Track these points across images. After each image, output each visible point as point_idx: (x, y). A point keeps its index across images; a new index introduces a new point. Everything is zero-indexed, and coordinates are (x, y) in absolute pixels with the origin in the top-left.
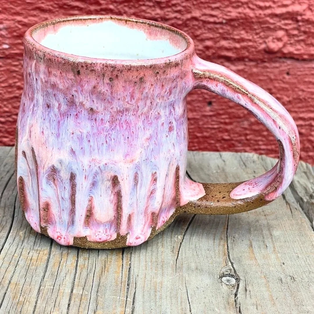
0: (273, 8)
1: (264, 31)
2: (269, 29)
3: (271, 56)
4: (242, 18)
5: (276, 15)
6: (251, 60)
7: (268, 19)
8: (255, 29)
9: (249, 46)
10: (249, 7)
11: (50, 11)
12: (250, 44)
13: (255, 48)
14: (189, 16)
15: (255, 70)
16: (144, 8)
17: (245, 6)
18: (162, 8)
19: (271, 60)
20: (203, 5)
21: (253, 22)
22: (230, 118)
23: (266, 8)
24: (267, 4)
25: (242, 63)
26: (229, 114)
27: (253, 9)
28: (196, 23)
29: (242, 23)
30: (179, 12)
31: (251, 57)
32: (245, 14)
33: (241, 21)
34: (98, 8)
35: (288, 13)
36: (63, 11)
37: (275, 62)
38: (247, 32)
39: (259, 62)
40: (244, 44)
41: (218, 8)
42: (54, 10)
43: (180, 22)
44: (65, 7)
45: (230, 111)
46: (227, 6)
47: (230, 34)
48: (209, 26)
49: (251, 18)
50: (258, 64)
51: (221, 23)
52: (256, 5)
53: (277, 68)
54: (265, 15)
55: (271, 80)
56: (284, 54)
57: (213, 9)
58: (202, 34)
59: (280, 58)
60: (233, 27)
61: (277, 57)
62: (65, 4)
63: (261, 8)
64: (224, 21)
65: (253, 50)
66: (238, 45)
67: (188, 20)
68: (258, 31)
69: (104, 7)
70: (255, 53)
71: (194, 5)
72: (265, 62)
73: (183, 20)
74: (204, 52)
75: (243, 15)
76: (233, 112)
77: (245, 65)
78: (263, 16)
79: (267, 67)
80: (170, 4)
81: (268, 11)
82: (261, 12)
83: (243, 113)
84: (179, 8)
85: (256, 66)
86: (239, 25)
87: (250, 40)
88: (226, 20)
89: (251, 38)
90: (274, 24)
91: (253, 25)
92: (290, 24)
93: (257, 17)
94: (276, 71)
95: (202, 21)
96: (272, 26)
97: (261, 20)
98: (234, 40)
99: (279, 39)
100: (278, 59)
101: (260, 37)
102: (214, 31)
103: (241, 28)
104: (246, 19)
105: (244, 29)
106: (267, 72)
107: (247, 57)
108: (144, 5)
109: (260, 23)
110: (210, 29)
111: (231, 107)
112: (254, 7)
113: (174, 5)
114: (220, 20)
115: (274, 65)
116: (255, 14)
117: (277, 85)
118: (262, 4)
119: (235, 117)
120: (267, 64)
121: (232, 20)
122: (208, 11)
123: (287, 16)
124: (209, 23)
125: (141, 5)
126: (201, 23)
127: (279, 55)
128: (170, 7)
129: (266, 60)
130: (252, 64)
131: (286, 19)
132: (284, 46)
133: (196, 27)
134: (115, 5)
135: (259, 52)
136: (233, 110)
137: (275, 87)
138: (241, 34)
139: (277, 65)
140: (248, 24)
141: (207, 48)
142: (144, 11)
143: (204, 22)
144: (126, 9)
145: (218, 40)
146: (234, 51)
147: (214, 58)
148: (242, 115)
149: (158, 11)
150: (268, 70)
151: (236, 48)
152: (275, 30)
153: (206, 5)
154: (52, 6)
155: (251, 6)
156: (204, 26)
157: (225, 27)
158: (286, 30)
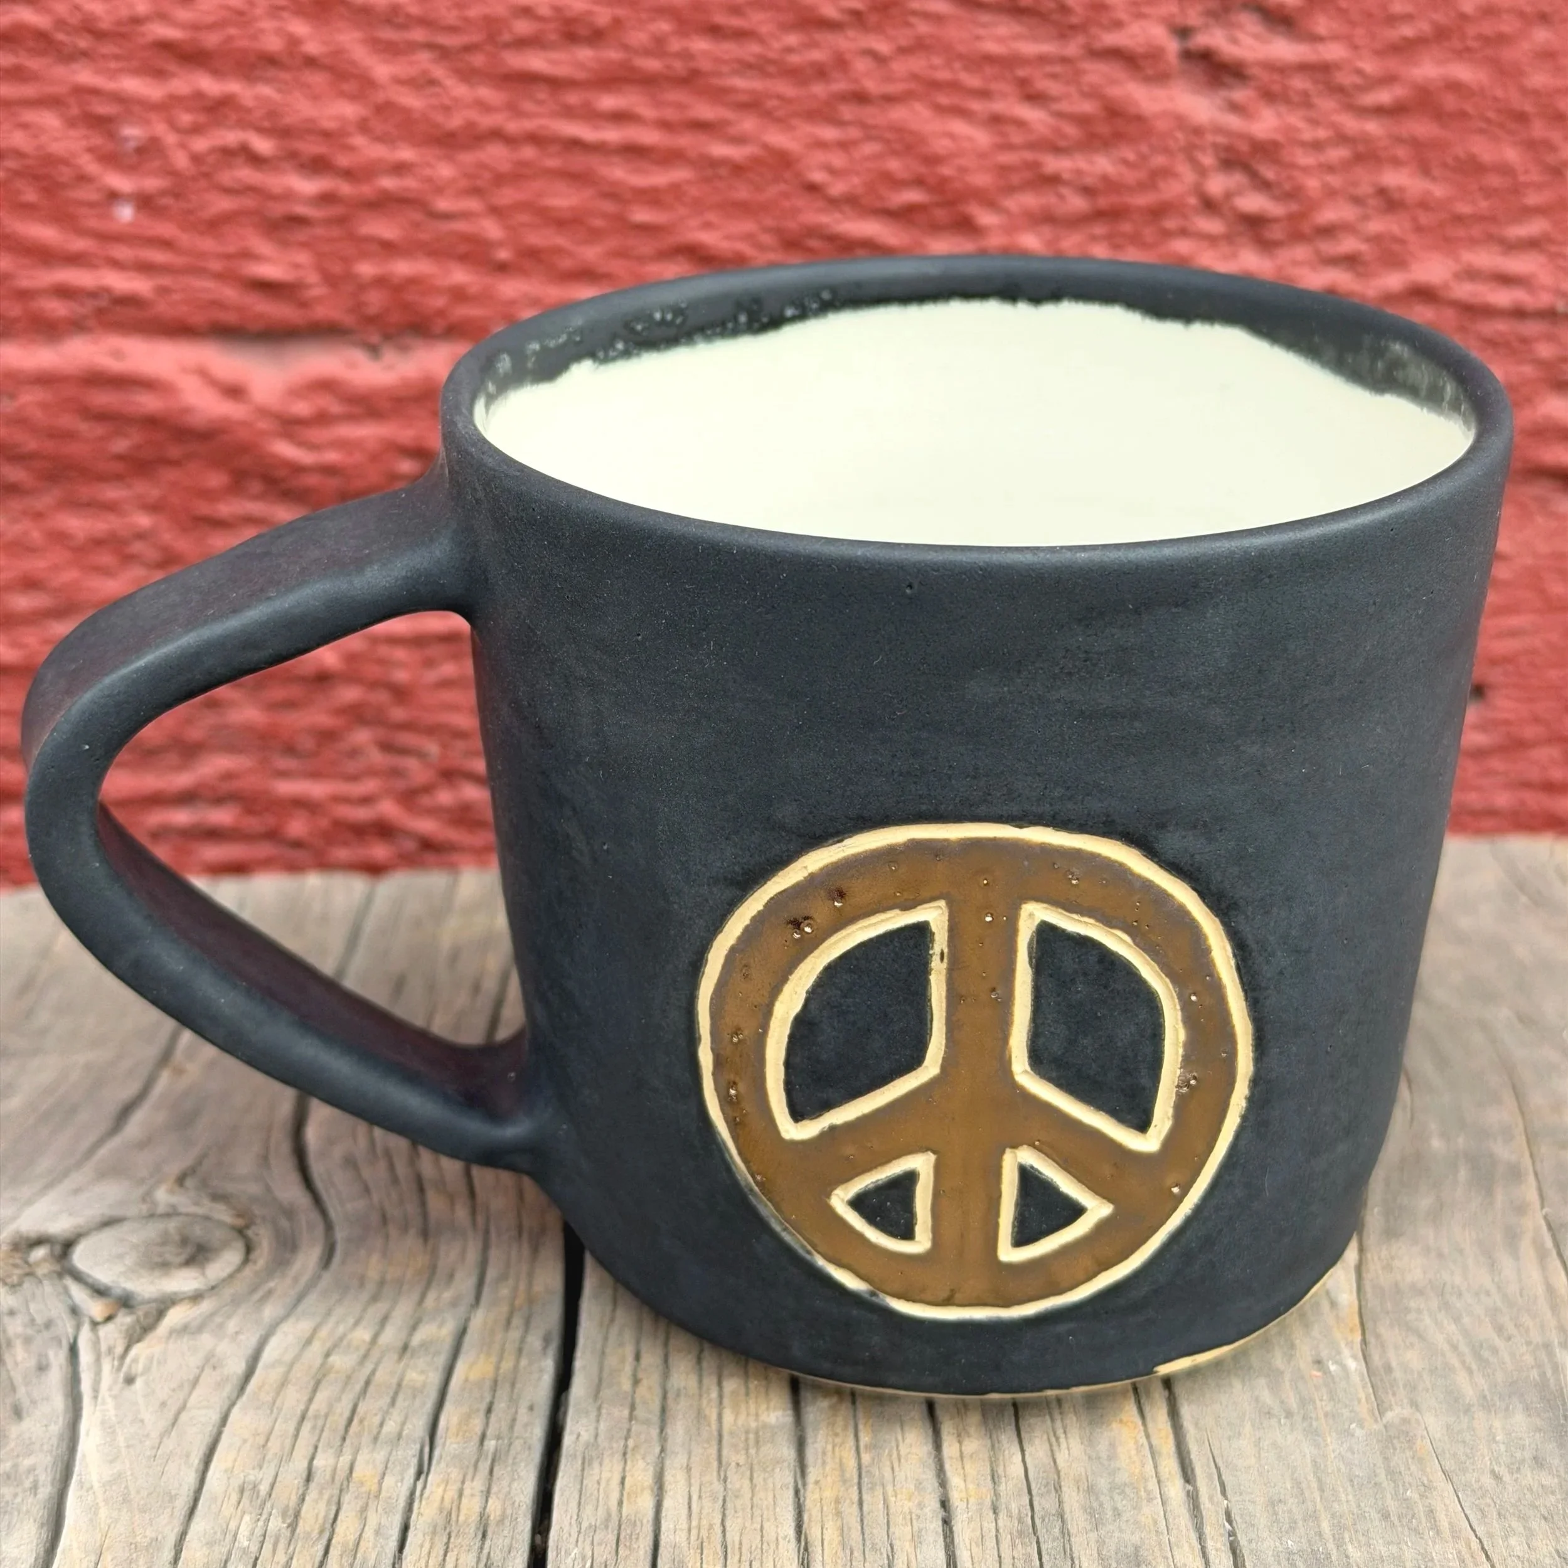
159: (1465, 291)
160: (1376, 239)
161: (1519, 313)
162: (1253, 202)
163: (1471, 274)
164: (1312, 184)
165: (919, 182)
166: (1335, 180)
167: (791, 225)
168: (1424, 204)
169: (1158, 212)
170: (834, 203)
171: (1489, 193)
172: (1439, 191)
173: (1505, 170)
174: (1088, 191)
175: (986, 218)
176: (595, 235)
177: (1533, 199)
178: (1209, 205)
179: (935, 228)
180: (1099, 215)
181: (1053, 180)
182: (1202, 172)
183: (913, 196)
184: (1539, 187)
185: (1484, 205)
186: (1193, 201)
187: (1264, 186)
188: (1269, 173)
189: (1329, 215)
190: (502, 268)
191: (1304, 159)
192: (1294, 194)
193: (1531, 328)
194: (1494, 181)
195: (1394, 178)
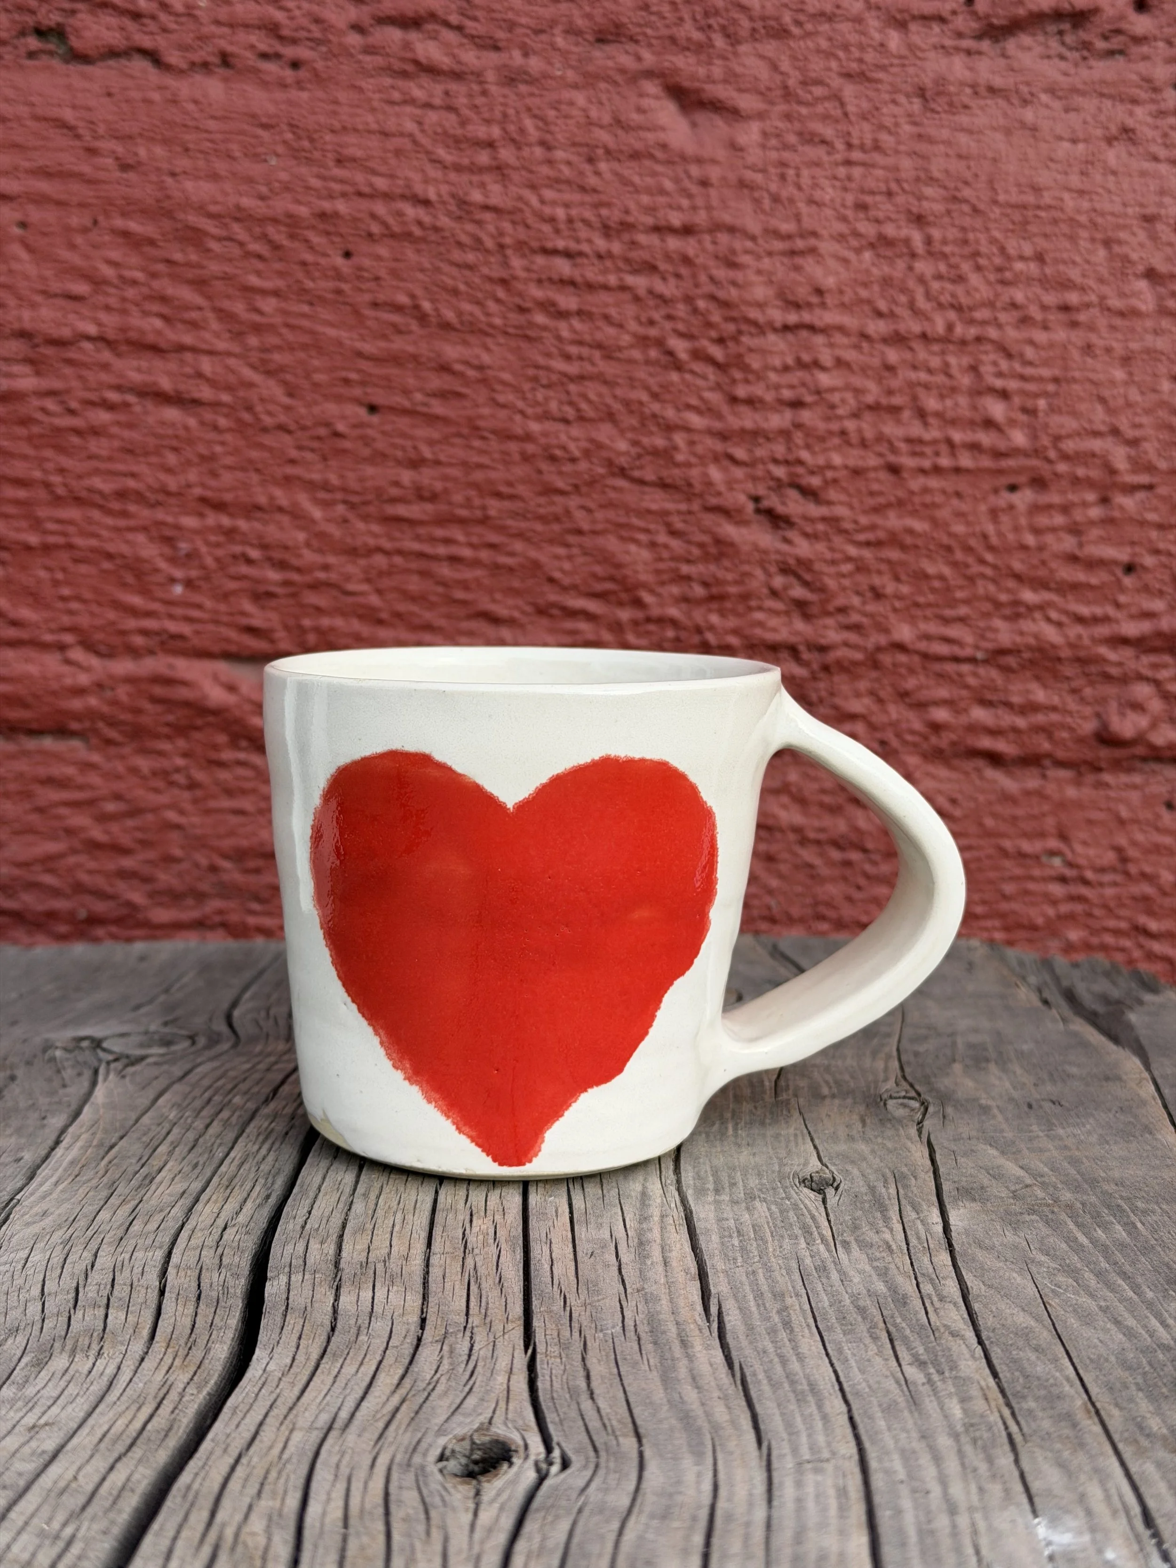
0: (1117, 622)
1: (1092, 683)
2: (1108, 678)
3: (1118, 753)
4: (1030, 648)
5: (1123, 641)
6: (1061, 764)
7: (1103, 651)
8: (1068, 678)
9: (1053, 725)
10: (1049, 620)
11: (511, 622)
12: (1054, 717)
13: (1071, 729)
14: (883, 640)
15: (1071, 792)
16: (759, 616)
17: (1037, 615)
18: (807, 617)
19: (1117, 765)
20: (919, 613)
21: (1059, 659)
22: (1007, 929)
23: (1096, 620)
24: (1098, 611)
25: (1035, 771)
26: (1002, 916)
27: (1059, 625)
28: (902, 658)
29: (1031, 661)
30: (856, 628)
31: (1060, 754)
32: (1036, 636)
33: (1027, 655)
34: (640, 615)
35: (1159, 634)
36: (545, 621)
37: (1130, 770)
38: (1045, 687)
39: (1083, 769)
40: (1040, 718)
41: (962, 620)
42: (524, 619)
43: (859, 656)
44: (555, 612)
45: (1005, 906)
46: (987, 615)
47: (995, 690)
48: (937, 667)
49: (1054, 646)
50: (1080, 774)
51: (972, 660)
52: (1066, 613)
53: (1135, 787)
54: (1093, 640)
55: (1122, 822)
56: (1153, 747)
57: (946, 621)
58: (920, 687)
59: (1144, 759)
60: (1007, 670)
61: (1134, 757)
62: (553, 605)
63: (1080, 620)
64: (980, 655)
65: (1065, 735)
66: (1021, 722)
67: (879, 649)
68: (1075, 684)
69: (655, 612)
70: (1070, 744)
71: (895, 610)
72: (1099, 770)
73: (864, 649)
74: (926, 738)
75: (1032, 641)
76: (1014, 912)
77: (1044, 777)
78: (1086, 641)
79: (1107, 785)
80: (831, 608)
81: (1103, 631)
82: (1079, 629)
83: (1044, 915)
84: (855, 618)
85: (1078, 783)
86: (1023, 667)
87: (1054, 709)
88: (987, 651)
89: (1056, 700)
90: (1120, 664)
91: (1059, 667)
92: (1165, 666)
93: (1072, 646)
94: (1135, 797)
95: (917, 652)
96: (1114, 671)
97: (1082, 654)
98: (1008, 705)
99: (1138, 707)
100: (1138, 764)
101: (1083, 700)
102: (953, 681)
103: (1028, 674)
104: (1040, 650)
105: (1038, 678)
106: (1108, 798)
107: (1048, 755)
108: (760, 608)
109: (1081, 661)
110: (940, 676)
111: (1005, 897)
112: (1064, 619)
113: (842, 610)
114: (968, 652)
115: (1124, 778)
116: (1066, 636)
117: (1140, 837)
118: (1084, 610)
119: (1020, 926)
120: (1107, 777)
121: (1002, 652)
122: (933, 628)
123: (1158, 643)
124: (939, 659)
125: (750, 609)
126: (916, 659)
127: (1140, 750)
128: (828, 614)
129: (1103, 765)
130: (1064, 774)
131: (1154, 650)
132: (1154, 725)
133: (903, 671)
134: (684, 606)
135: (1081, 740)
136: (1015, 906)
137: (1134, 843)
138: (1028, 692)
139: (1137, 779)
140: (1048, 664)
141: (936, 727)
142: (761, 624)
143: (926, 656)
144: (714, 619)
145: (962, 705)
146: (1012, 736)
147: (956, 755)
148: (1040, 921)
149: (799, 625)
150: (1112, 794)
151: (1015, 730)
152: (1124, 680)
153: (929, 612)
154: (517, 608)
155: (1054, 615)
156: (924, 668)
157: (982, 671)
158: (1157, 683)
159: (922, 646)
160: (871, 616)
161: (956, 659)
162: (798, 592)
163: (927, 637)
164: (831, 583)
165: (612, 579)
166: (846, 582)
167: (541, 601)
168: (899, 597)
169: (745, 597)
170: (565, 589)
171: (933, 590)
172: (905, 589)
173: (942, 578)
174: (705, 584)
175: (647, 598)
176: (432, 606)
177: (959, 595)
178: (774, 593)
179: (621, 604)
180: (712, 598)
181: (688, 578)
182: (769, 575)
183: (609, 586)
184: (961, 588)
185: (931, 598)
186: (765, 591)
187: (806, 584)
188: (808, 577)
189: (840, 601)
190: (380, 622)
191: (826, 569)
192: (822, 589)
193: (965, 668)
194: (937, 584)
195: (877, 581)
